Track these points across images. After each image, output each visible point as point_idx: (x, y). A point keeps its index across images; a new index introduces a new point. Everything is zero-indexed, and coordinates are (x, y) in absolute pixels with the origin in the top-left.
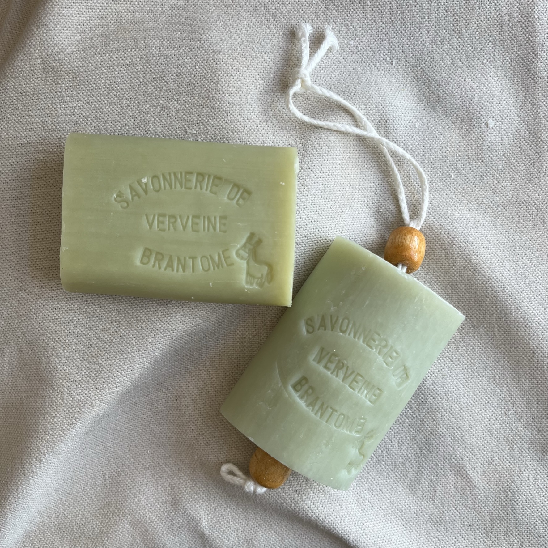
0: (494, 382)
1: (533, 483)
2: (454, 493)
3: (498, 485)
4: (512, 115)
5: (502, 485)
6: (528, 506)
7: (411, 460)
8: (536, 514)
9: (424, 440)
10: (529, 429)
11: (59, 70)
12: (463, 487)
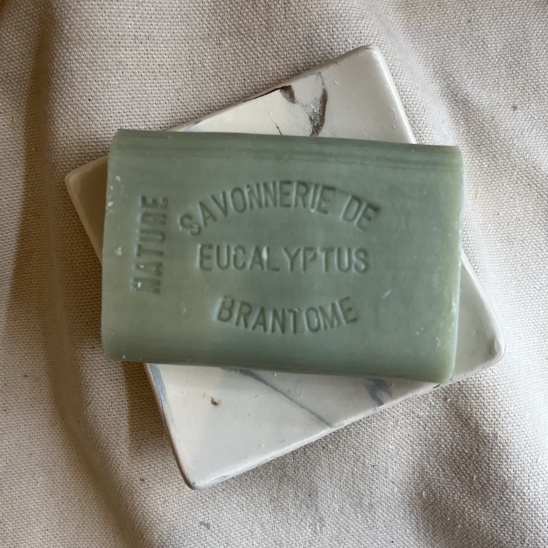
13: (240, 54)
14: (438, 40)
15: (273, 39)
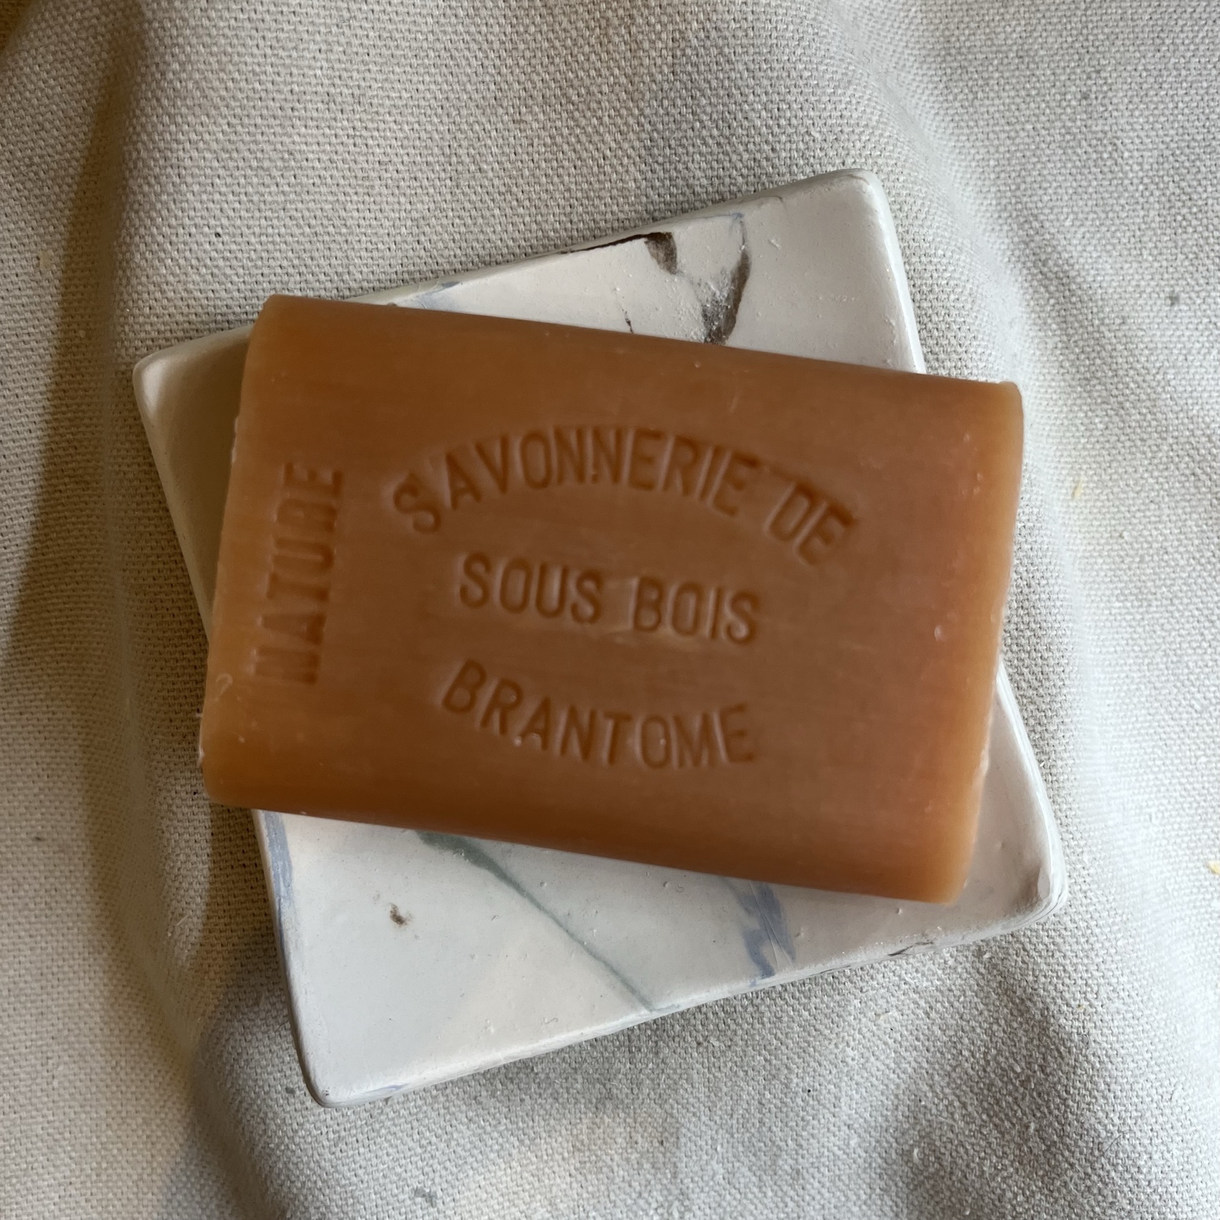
13: (565, 147)
14: (1013, 134)
15: (642, 119)
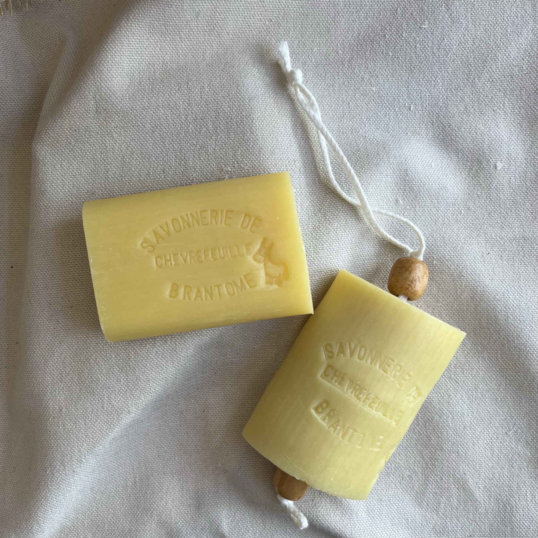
0: (497, 404)
1: (531, 498)
2: (457, 506)
3: (498, 499)
4: (520, 158)
5: (501, 499)
6: (525, 519)
7: (418, 474)
8: (532, 527)
9: (430, 455)
10: (528, 448)
11: (110, 110)
12: (465, 500)
